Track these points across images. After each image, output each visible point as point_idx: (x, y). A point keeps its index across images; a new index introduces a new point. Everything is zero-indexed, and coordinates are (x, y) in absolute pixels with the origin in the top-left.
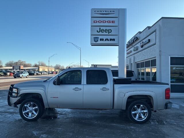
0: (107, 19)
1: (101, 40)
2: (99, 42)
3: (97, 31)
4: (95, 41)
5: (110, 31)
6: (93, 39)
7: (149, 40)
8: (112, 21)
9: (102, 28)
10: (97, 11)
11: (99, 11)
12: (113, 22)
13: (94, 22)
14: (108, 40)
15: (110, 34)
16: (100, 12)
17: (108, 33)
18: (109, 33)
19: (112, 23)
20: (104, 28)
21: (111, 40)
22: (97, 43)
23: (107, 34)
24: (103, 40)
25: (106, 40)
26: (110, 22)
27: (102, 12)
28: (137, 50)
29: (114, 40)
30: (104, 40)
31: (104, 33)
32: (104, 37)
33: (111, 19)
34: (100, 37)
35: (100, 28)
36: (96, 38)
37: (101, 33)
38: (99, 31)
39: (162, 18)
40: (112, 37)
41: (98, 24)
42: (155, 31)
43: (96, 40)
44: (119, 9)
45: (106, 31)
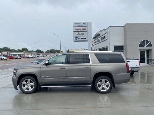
0: (82, 28)
1: (79, 39)
2: (78, 40)
3: (77, 34)
5: (83, 34)
7: (105, 37)
9: (79, 32)
13: (75, 30)
14: (83, 39)
15: (84, 35)
16: (78, 24)
20: (80, 33)
23: (82, 35)
24: (80, 39)
25: (81, 39)
27: (79, 24)
28: (99, 41)
29: (86, 38)
32: (81, 37)
33: (84, 28)
34: (79, 37)
37: (79, 35)
38: (78, 34)
39: (110, 26)
40: (85, 37)
41: (77, 30)
42: (107, 33)
43: (76, 39)
44: (88, 22)
45: (81, 34)
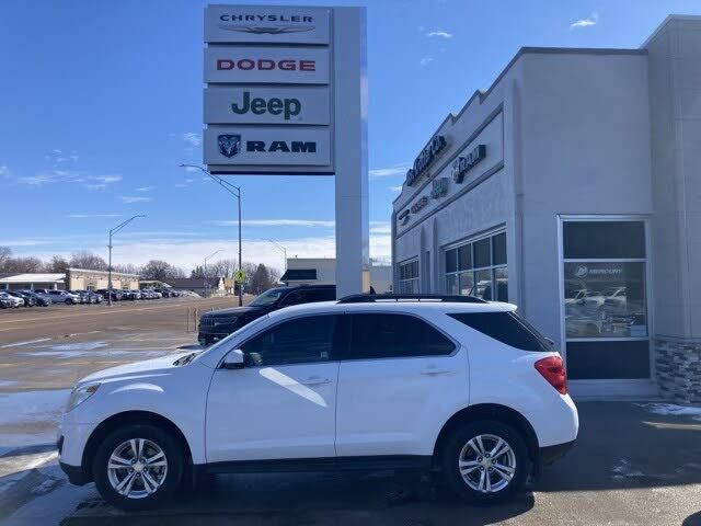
0: (277, 55)
1: (251, 146)
2: (244, 157)
3: (235, 107)
4: (224, 152)
5: (293, 107)
6: (215, 144)
7: (483, 150)
8: (302, 62)
9: (255, 93)
10: (234, 18)
11: (240, 18)
12: (306, 66)
13: (219, 68)
14: (284, 148)
15: (293, 119)
16: (244, 22)
17: (283, 114)
18: (287, 117)
19: (302, 69)
20: (266, 95)
21: (297, 147)
22: (235, 160)
23: (280, 119)
24: (260, 146)
25: (274, 147)
26: (293, 68)
27: (256, 23)
28: (444, 192)
29: (311, 147)
30: (267, 147)
31: (267, 117)
32: (268, 136)
33: (298, 55)
34: (248, 135)
35: (247, 95)
36: (229, 137)
37: (250, 117)
38: (241, 106)
40: (303, 136)
41: (236, 75)
42: (500, 110)
43: (228, 145)
44: (332, 9)
45: (273, 106)
